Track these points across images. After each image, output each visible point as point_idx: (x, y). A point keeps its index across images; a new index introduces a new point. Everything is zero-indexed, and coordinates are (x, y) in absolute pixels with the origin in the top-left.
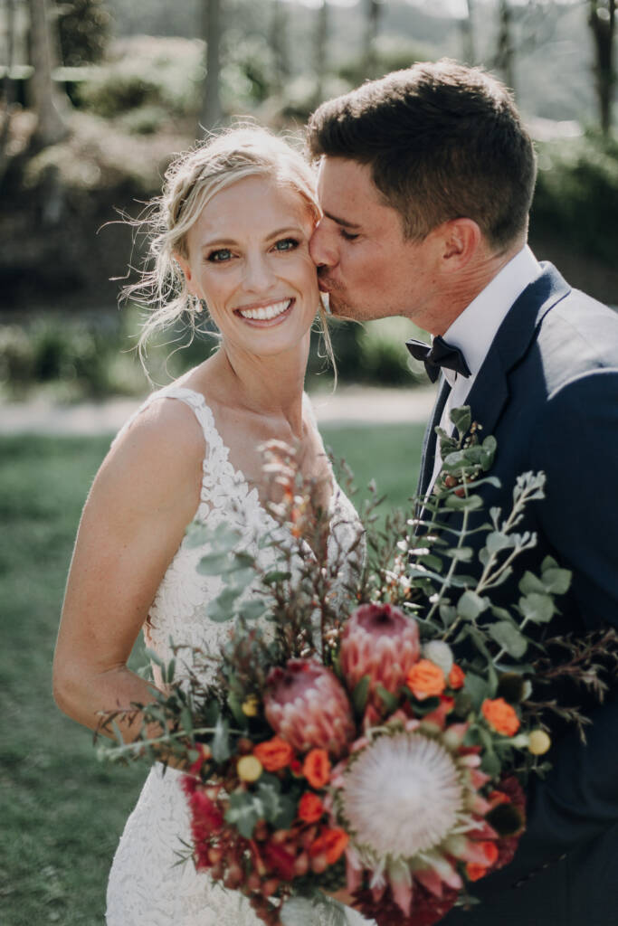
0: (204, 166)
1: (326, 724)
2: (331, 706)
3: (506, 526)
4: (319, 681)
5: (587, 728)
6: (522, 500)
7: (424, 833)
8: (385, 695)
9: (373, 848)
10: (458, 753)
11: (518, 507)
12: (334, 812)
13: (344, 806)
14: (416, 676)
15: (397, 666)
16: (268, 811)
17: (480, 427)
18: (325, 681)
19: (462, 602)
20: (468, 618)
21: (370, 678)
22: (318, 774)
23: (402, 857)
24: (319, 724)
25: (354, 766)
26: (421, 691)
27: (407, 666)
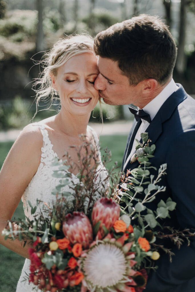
0: (70, 46)
1: (83, 235)
2: (86, 229)
3: (155, 182)
4: (83, 219)
5: (172, 256)
6: (161, 174)
7: (110, 279)
8: (105, 229)
9: (92, 282)
10: (127, 255)
11: (159, 176)
12: (80, 266)
13: (84, 265)
14: (117, 224)
15: (111, 219)
16: (58, 262)
17: (151, 141)
18: (85, 219)
19: (137, 206)
20: (138, 211)
21: (101, 222)
22: (77, 252)
23: (101, 288)
24: (80, 234)
25: (90, 252)
26: (118, 229)
27: (115, 220)
